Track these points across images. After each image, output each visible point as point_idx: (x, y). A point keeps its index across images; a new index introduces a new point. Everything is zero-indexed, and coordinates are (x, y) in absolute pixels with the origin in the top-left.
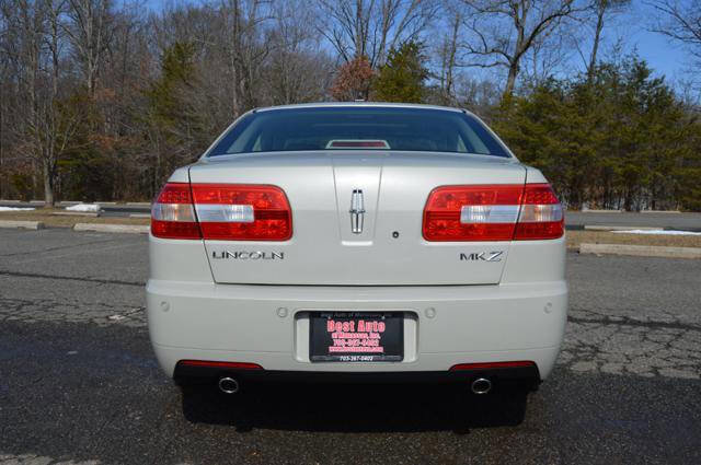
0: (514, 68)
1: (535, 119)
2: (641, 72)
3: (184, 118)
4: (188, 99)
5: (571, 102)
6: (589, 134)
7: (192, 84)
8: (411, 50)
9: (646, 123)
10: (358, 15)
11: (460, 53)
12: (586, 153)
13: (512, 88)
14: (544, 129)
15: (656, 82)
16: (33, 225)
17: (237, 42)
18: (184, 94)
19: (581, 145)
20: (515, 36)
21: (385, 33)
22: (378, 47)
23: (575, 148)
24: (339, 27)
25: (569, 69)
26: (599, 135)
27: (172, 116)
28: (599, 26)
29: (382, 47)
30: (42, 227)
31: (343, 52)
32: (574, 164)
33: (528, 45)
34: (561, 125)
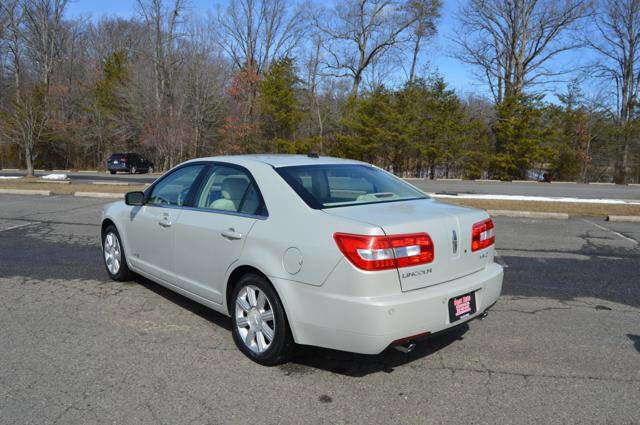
0: (358, 78)
1: (371, 114)
2: (440, 86)
3: (120, 108)
4: (124, 95)
5: (395, 104)
6: (405, 126)
7: (126, 82)
8: (286, 63)
9: (442, 120)
10: (249, 34)
11: (321, 66)
12: (403, 140)
13: (356, 92)
14: (376, 122)
15: (450, 93)
16: (47, 193)
17: (160, 52)
18: (121, 91)
19: (400, 134)
20: (359, 56)
21: (268, 47)
22: (263, 58)
23: (396, 136)
24: (235, 43)
25: (395, 80)
26: (412, 128)
27: (110, 107)
28: (416, 50)
29: (266, 57)
30: (52, 194)
31: (237, 60)
32: (396, 147)
33: (367, 63)
34: (387, 120)
